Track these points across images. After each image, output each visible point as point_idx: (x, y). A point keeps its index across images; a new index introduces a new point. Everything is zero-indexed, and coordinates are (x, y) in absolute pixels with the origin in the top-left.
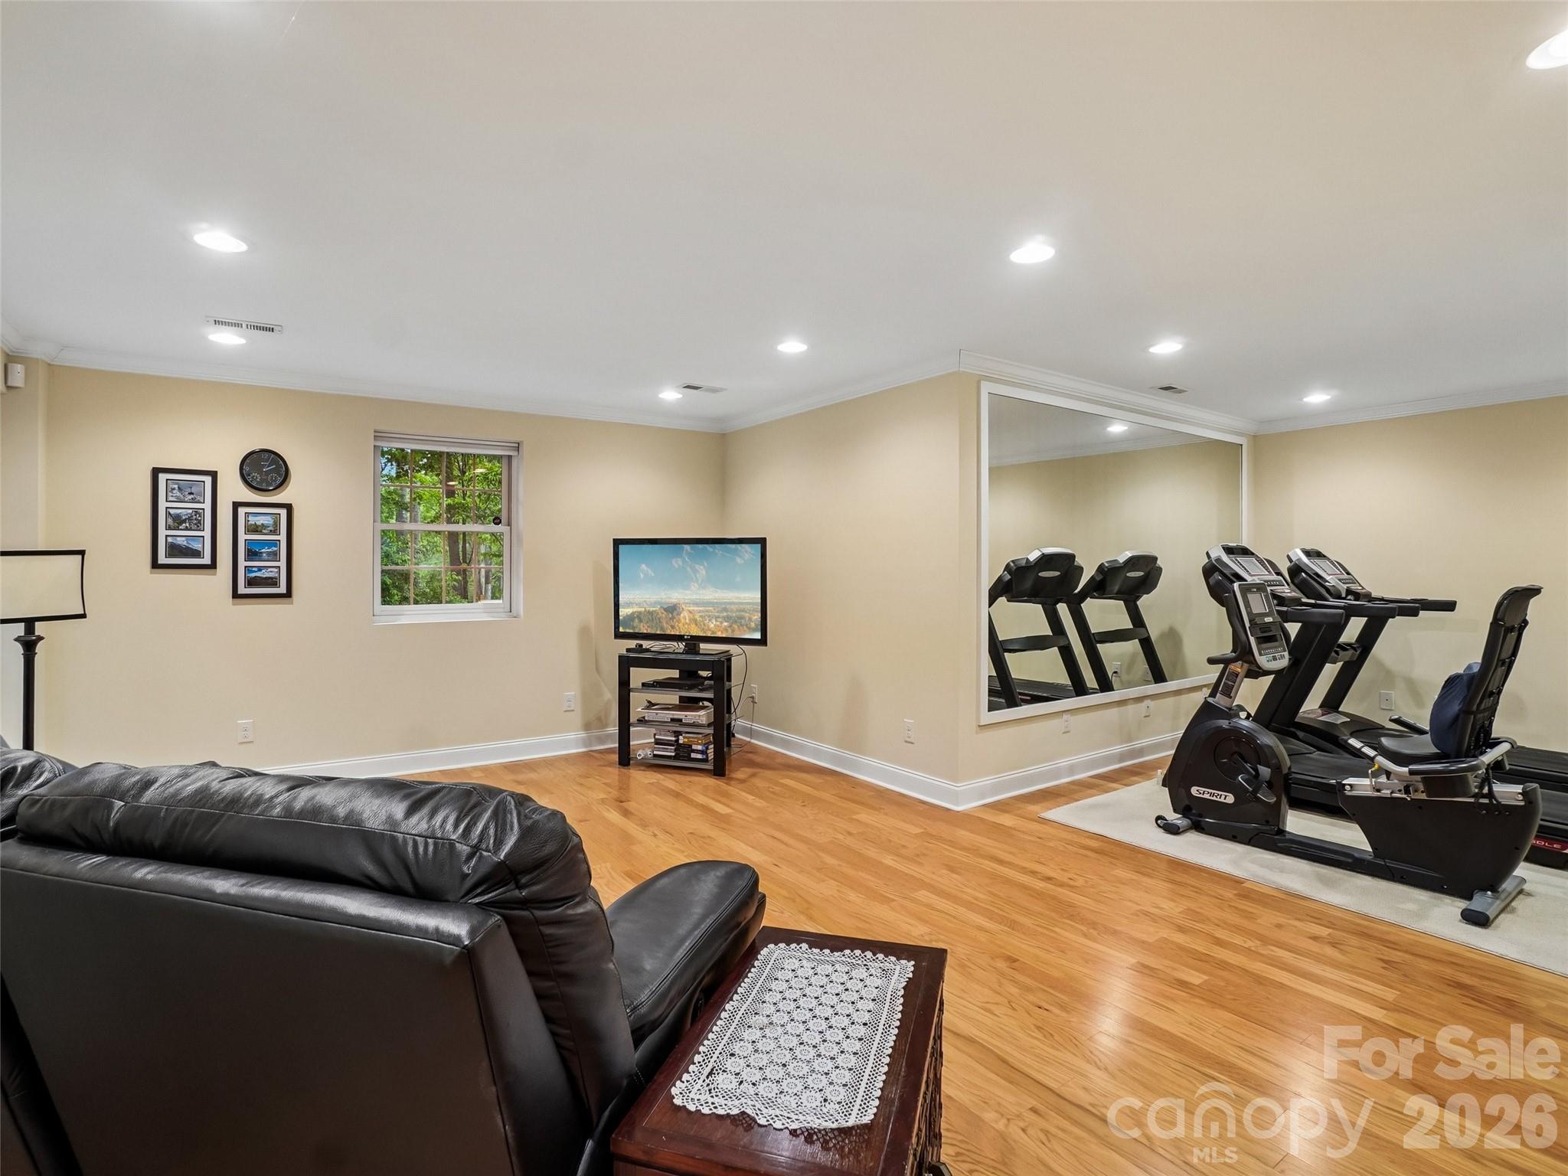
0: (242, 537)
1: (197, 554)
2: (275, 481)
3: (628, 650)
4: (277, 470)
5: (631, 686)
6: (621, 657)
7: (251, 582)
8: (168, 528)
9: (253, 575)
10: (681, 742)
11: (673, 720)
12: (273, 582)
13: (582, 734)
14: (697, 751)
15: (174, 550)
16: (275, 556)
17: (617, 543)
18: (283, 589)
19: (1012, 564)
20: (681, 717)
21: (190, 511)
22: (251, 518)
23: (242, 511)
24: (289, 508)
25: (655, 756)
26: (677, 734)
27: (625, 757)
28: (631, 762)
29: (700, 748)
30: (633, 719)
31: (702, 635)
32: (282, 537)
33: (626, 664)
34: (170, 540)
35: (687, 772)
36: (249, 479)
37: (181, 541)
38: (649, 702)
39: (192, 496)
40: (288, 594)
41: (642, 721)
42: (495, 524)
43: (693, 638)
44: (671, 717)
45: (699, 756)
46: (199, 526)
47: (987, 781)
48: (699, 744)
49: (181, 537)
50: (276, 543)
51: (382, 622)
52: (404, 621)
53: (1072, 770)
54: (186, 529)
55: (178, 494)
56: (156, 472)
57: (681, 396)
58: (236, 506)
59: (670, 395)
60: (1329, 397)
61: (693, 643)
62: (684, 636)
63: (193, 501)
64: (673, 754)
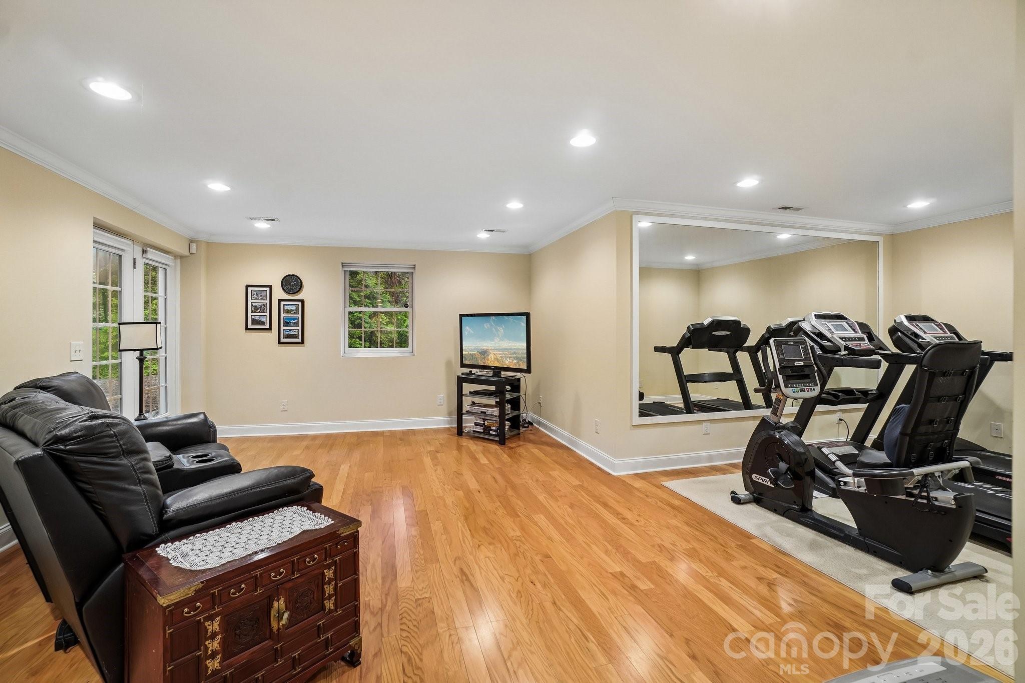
0: (282, 315)
1: (264, 323)
2: (296, 289)
3: (462, 374)
4: (297, 284)
5: (463, 393)
6: (459, 378)
7: (287, 337)
8: (252, 312)
9: (287, 333)
10: (486, 424)
11: (482, 412)
12: (295, 336)
13: (448, 418)
14: (493, 430)
15: (255, 322)
16: (296, 324)
17: (461, 316)
18: (300, 340)
19: (691, 326)
20: (484, 411)
21: (261, 304)
22: (286, 307)
23: (282, 303)
24: (302, 301)
25: (474, 431)
26: (484, 420)
27: (460, 431)
28: (463, 434)
29: (494, 428)
30: (464, 411)
31: (500, 366)
32: (300, 315)
33: (461, 381)
34: (253, 317)
35: (489, 442)
36: (285, 288)
37: (257, 318)
38: (472, 402)
39: (261, 297)
40: (302, 342)
41: (468, 412)
42: (406, 307)
43: (496, 368)
44: (481, 410)
45: (494, 433)
46: (264, 311)
47: (640, 459)
48: (494, 426)
49: (257, 316)
50: (297, 318)
51: (348, 356)
52: (359, 355)
53: (710, 458)
54: (259, 312)
55: (256, 296)
56: (247, 287)
57: (489, 236)
58: (280, 301)
59: (483, 236)
60: (928, 203)
61: (497, 370)
62: (491, 366)
63: (262, 299)
64: (482, 431)
